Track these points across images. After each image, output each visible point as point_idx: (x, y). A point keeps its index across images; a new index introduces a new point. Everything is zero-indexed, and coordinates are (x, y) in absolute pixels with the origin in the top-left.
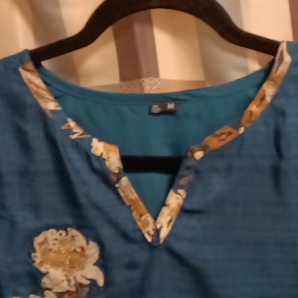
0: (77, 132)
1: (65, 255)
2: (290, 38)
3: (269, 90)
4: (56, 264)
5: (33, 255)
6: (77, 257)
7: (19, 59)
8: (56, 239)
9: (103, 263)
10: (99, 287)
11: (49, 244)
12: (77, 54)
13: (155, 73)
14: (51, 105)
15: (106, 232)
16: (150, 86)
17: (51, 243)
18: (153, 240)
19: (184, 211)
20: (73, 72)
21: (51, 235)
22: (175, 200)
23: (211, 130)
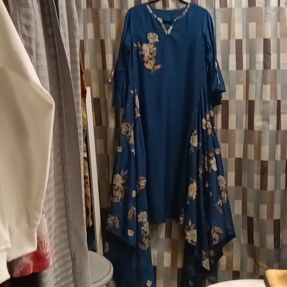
0: (155, 16)
2: (190, 2)
3: (186, 10)
4: (151, 38)
5: (147, 37)
7: (145, 4)
9: (159, 39)
10: (158, 42)
11: (150, 35)
12: (156, 3)
13: (168, 7)
14: (151, 12)
15: (159, 33)
16: (168, 9)
18: (167, 34)
19: (172, 30)
20: (155, 6)
21: (151, 33)
22: (171, 28)
23: (177, 16)
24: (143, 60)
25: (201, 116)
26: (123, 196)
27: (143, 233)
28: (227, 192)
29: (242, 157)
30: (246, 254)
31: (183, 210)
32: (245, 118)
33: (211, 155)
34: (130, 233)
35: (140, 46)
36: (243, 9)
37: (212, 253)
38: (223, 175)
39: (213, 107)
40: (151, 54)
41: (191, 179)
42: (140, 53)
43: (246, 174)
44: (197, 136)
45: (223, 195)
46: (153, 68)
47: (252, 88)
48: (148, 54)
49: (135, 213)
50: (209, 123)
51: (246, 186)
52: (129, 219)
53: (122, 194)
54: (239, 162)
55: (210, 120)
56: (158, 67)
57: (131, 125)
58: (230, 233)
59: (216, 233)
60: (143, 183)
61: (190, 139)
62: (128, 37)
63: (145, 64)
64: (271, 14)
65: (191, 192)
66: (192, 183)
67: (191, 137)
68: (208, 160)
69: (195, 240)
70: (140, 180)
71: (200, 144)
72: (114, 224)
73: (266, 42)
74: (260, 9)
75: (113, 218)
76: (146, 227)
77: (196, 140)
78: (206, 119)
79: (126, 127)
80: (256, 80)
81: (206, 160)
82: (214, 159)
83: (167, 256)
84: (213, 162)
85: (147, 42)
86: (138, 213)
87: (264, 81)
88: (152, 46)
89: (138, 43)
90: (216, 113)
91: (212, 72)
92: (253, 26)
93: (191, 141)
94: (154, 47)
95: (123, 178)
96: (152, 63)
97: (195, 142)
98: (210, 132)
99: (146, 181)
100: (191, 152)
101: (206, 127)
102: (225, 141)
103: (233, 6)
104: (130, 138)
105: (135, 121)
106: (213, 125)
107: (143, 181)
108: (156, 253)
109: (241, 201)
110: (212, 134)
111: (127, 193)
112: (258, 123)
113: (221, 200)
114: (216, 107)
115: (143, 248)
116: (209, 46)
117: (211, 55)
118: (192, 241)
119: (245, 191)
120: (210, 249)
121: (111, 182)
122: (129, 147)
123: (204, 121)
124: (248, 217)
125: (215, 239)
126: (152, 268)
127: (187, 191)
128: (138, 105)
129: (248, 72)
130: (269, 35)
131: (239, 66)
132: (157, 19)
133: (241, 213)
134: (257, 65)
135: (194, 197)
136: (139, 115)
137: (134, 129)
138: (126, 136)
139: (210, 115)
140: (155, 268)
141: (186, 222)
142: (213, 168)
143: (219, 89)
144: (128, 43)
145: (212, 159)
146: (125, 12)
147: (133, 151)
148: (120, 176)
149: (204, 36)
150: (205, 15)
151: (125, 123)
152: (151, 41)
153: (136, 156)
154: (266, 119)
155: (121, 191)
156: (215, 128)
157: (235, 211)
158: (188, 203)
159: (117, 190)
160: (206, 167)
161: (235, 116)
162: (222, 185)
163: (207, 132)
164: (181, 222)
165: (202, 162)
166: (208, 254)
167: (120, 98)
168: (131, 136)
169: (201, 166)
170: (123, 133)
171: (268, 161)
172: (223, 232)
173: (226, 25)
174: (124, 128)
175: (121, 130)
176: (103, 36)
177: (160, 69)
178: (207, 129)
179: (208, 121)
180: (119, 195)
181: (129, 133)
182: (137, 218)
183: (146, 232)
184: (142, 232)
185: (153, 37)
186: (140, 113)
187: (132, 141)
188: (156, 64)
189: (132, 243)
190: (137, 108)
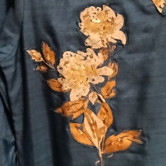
1: (101, 24)
5: (79, 24)
6: (108, 25)
8: (95, 13)
10: (123, 45)
11: (90, 17)
15: (129, 7)
17: (92, 15)
18: (162, 11)
21: (91, 10)
24: (63, 112)
40: (95, 88)
42: (53, 84)
46: (102, 146)
63: (73, 129)
88: (100, 59)
89: (46, 48)
94: (106, 64)
96: (100, 124)
177: (129, 150)
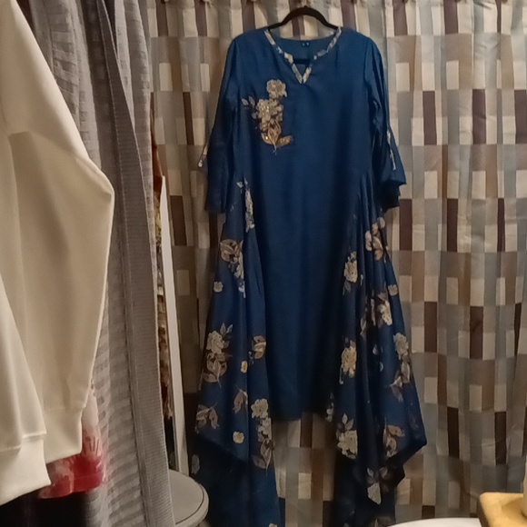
0: (281, 51)
2: (342, 25)
3: (335, 40)
4: (274, 90)
5: (266, 87)
6: (279, 88)
7: (264, 29)
8: (273, 83)
9: (286, 90)
10: (285, 97)
11: (271, 84)
12: (280, 28)
13: (304, 34)
14: (273, 43)
15: (288, 80)
16: (302, 38)
18: (301, 83)
19: (310, 74)
20: (279, 33)
21: (272, 81)
22: (308, 71)
23: (319, 51)
24: (259, 128)
25: (363, 226)
26: (224, 371)
27: (261, 438)
28: (409, 363)
29: (436, 300)
30: (445, 475)
31: (332, 397)
32: (441, 230)
33: (381, 296)
34: (238, 438)
35: (253, 103)
36: (436, 38)
37: (385, 473)
38: (403, 333)
39: (385, 211)
40: (273, 117)
41: (347, 340)
42: (254, 116)
43: (445, 331)
44: (355, 262)
45: (403, 370)
46: (276, 144)
47: (454, 177)
48: (268, 118)
49: (247, 403)
50: (378, 240)
51: (444, 352)
52: (236, 412)
53: (223, 367)
54: (431, 308)
55: (379, 234)
56: (286, 140)
57: (238, 243)
58: (417, 437)
59: (392, 436)
60: (260, 347)
61: (344, 268)
62: (233, 87)
63: (263, 136)
64: (486, 48)
65: (346, 364)
66: (348, 347)
67: (346, 266)
68: (376, 307)
69: (355, 450)
70: (255, 343)
71: (362, 277)
72: (209, 421)
73: (478, 96)
74: (467, 37)
75: (207, 410)
76: (266, 427)
77: (355, 270)
78: (371, 233)
79: (228, 246)
80: (461, 164)
81: (373, 305)
82: (388, 304)
83: (305, 479)
84: (385, 308)
85: (267, 96)
86: (251, 402)
87: (474, 165)
88: (275, 103)
89: (251, 98)
90: (390, 222)
91: (381, 149)
92: (453, 67)
93: (346, 272)
94: (278, 105)
95: (225, 339)
96: (275, 134)
97: (352, 274)
98: (379, 255)
99: (265, 344)
100: (346, 290)
101: (372, 246)
102: (406, 272)
103: (418, 33)
104: (236, 267)
105: (245, 236)
106: (384, 243)
107: (260, 344)
108: (284, 474)
109: (436, 379)
110: (382, 258)
111: (231, 366)
112: (464, 240)
113: (400, 378)
114: (389, 210)
115: (261, 465)
116: (375, 103)
117: (380, 119)
118: (348, 451)
119: (442, 361)
120: (381, 465)
121: (202, 347)
122: (235, 283)
123: (368, 235)
124: (449, 408)
125: (389, 448)
126: (277, 502)
127: (339, 361)
128: (251, 207)
129: (445, 148)
130: (482, 82)
131: (430, 138)
132: (283, 56)
133: (436, 401)
134: (461, 136)
135: (352, 372)
136: (253, 226)
137: (244, 250)
138: (229, 263)
139: (379, 225)
140: (282, 501)
141: (337, 418)
142: (386, 321)
143: (394, 178)
144: (232, 97)
145: (384, 303)
146: (227, 43)
147: (242, 289)
148: (219, 335)
149: (367, 86)
150: (369, 49)
151: (228, 241)
152: (273, 94)
153: (247, 300)
154: (478, 233)
155: (221, 363)
156: (387, 248)
157: (425, 398)
158: (342, 383)
159: (213, 360)
160: (374, 319)
161: (423, 226)
162: (402, 351)
163: (374, 256)
164: (329, 418)
165: (366, 309)
166: (377, 475)
167: (217, 195)
168: (238, 263)
169: (365, 316)
170: (224, 258)
171: (482, 308)
172: (404, 435)
173: (406, 65)
174: (226, 249)
175: (220, 253)
176: (187, 87)
177: (289, 144)
178: (374, 250)
179: (376, 235)
180: (217, 370)
181: (235, 259)
182: (250, 411)
183: (266, 436)
184: (260, 435)
185: (276, 88)
186: (255, 223)
187: (240, 273)
188: (281, 136)
189: (242, 454)
190: (249, 213)
